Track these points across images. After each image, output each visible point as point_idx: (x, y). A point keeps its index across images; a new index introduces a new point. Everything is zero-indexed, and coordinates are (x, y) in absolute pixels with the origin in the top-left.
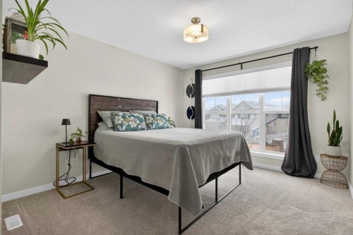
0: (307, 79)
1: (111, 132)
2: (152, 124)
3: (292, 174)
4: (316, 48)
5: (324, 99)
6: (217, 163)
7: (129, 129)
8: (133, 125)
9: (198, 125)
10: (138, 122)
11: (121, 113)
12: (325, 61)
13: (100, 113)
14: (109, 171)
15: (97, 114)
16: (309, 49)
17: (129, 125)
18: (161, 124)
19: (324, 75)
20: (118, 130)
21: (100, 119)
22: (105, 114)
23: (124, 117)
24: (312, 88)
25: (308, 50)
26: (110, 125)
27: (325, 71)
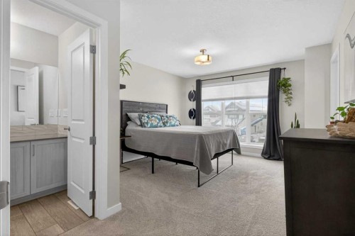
0: (279, 91)
1: (140, 128)
2: (167, 122)
3: (268, 158)
4: (285, 69)
5: (289, 105)
6: (219, 147)
7: (152, 126)
8: (155, 123)
9: (199, 123)
10: (158, 121)
11: (146, 115)
12: (289, 79)
13: (129, 114)
14: (143, 157)
15: (127, 115)
16: (281, 69)
17: (152, 124)
18: (173, 123)
19: (290, 88)
20: (145, 127)
21: (129, 119)
22: (133, 115)
23: (148, 117)
24: (282, 97)
25: (279, 70)
26: (139, 123)
27: (290, 85)
